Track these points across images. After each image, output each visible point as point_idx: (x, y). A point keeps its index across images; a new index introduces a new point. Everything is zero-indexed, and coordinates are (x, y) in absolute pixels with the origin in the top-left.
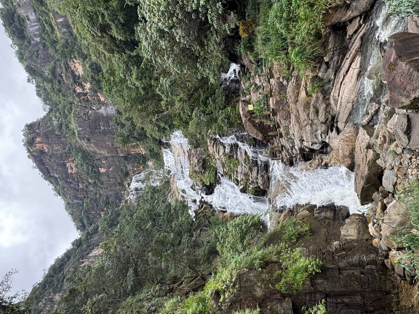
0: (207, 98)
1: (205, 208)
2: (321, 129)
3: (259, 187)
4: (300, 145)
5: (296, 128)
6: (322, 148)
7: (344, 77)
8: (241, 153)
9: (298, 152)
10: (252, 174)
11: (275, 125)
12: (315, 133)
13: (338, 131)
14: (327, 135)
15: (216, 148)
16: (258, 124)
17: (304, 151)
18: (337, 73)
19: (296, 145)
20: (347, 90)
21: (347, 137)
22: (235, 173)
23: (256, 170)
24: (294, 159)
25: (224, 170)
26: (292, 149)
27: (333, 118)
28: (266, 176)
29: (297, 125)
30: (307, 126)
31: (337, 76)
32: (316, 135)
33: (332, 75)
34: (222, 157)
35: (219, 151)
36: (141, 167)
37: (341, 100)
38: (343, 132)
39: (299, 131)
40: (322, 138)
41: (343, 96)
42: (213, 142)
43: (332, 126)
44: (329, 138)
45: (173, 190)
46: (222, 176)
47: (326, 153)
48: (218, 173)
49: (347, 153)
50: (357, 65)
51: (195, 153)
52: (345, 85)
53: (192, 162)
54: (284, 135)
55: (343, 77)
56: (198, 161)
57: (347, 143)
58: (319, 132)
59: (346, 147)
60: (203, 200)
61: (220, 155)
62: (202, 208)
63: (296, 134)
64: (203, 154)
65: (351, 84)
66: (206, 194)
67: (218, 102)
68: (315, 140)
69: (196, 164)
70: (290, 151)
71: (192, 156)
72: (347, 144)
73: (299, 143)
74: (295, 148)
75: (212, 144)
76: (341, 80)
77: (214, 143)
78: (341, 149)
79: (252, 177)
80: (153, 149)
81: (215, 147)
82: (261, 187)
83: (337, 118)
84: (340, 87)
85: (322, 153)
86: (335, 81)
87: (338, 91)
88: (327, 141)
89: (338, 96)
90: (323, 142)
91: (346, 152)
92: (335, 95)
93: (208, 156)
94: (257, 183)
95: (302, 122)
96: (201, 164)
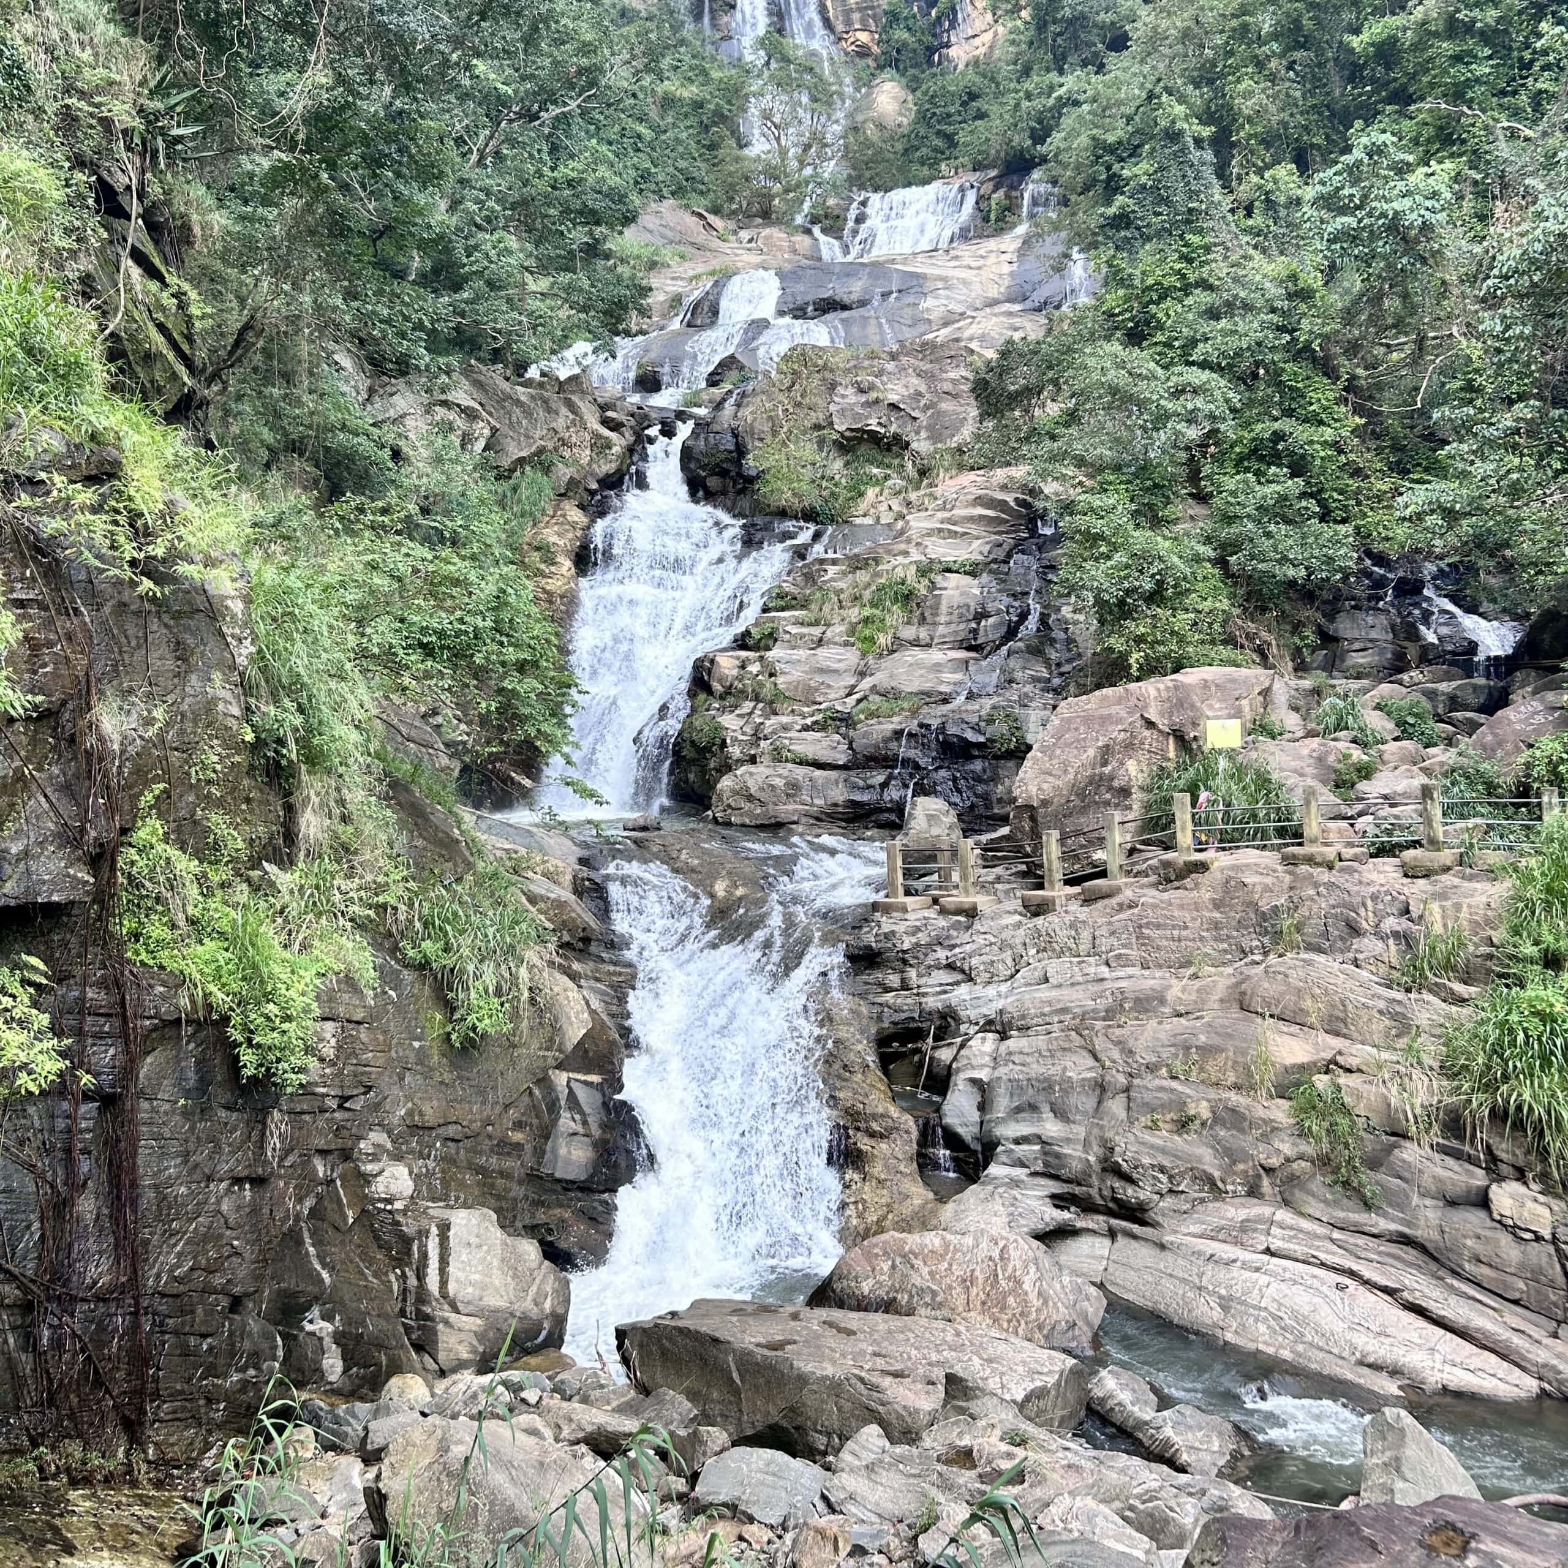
0: (1298, 467)
2: (1068, 1140)
3: (726, 767)
4: (973, 1014)
5: (1080, 999)
6: (953, 1140)
7: (1386, 1290)
8: (937, 667)
9: (932, 1003)
10: (806, 728)
11: (1103, 874)
12: (1045, 1108)
13: (1051, 1236)
14: (1035, 1174)
15: (971, 519)
16: (1112, 778)
17: (937, 1038)
18: (1411, 1254)
19: (979, 990)
20: (1300, 1299)
21: (1019, 1282)
22: (817, 631)
23: (825, 756)
24: (894, 980)
25: (834, 562)
26: (950, 967)
27: (1136, 1214)
28: (787, 809)
29: (1102, 1004)
30: (1091, 1062)
31: (1393, 1249)
32: (1033, 1108)
33: (1402, 1221)
34: (916, 556)
35: (954, 534)
36: (863, 37)
37: (1245, 1266)
38: (1046, 1261)
39: (1064, 1010)
40: (1017, 1141)
41: (1264, 1279)
42: (1009, 498)
43: (1087, 1207)
44: (1016, 1183)
45: (716, 243)
46: (800, 553)
47: (925, 1163)
48: (813, 528)
49: (920, 1278)
50: (1458, 1371)
51: (947, 387)
52: (1335, 1295)
53: (890, 366)
54: (1039, 921)
55: (1383, 1281)
56: (893, 406)
57: (980, 1276)
58: (1051, 1128)
59: (957, 1271)
60: (653, 431)
61: (927, 542)
62: (606, 422)
63: (1044, 993)
64: (935, 437)
65: (1339, 1327)
66: (687, 454)
67: (1268, 535)
68: (1002, 1104)
69: (873, 395)
70: (942, 954)
71: (926, 366)
72: (973, 1280)
73: (990, 1010)
74: (957, 983)
75: (1000, 496)
76: (1367, 1274)
77: (1002, 505)
78: (946, 1245)
79: (785, 728)
80: (981, 115)
81: (980, 511)
82: (726, 783)
83: (1134, 1237)
84: (1323, 1265)
85: (926, 1137)
86: (1361, 1240)
87: (1298, 1249)
88: (994, 1170)
89: (1268, 1251)
90: (989, 1148)
91: (925, 1271)
92: (1275, 1230)
93: (923, 473)
94: (753, 760)
95: (1118, 1032)
96: (873, 421)
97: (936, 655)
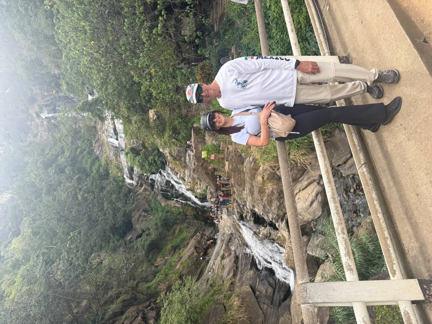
1: (145, 190)
2: (273, 215)
4: (251, 208)
7: (300, 191)
9: (249, 211)
12: (267, 214)
14: (278, 222)
19: (248, 205)
27: (285, 213)
29: (251, 197)
30: (260, 205)
36: (54, 92)
40: (272, 220)
43: (283, 217)
44: (279, 225)
45: (101, 140)
50: (313, 193)
58: (270, 216)
62: (141, 186)
70: (241, 206)
74: (246, 207)
88: (276, 225)
95: (255, 198)
96: (140, 142)
97: (187, 158)
